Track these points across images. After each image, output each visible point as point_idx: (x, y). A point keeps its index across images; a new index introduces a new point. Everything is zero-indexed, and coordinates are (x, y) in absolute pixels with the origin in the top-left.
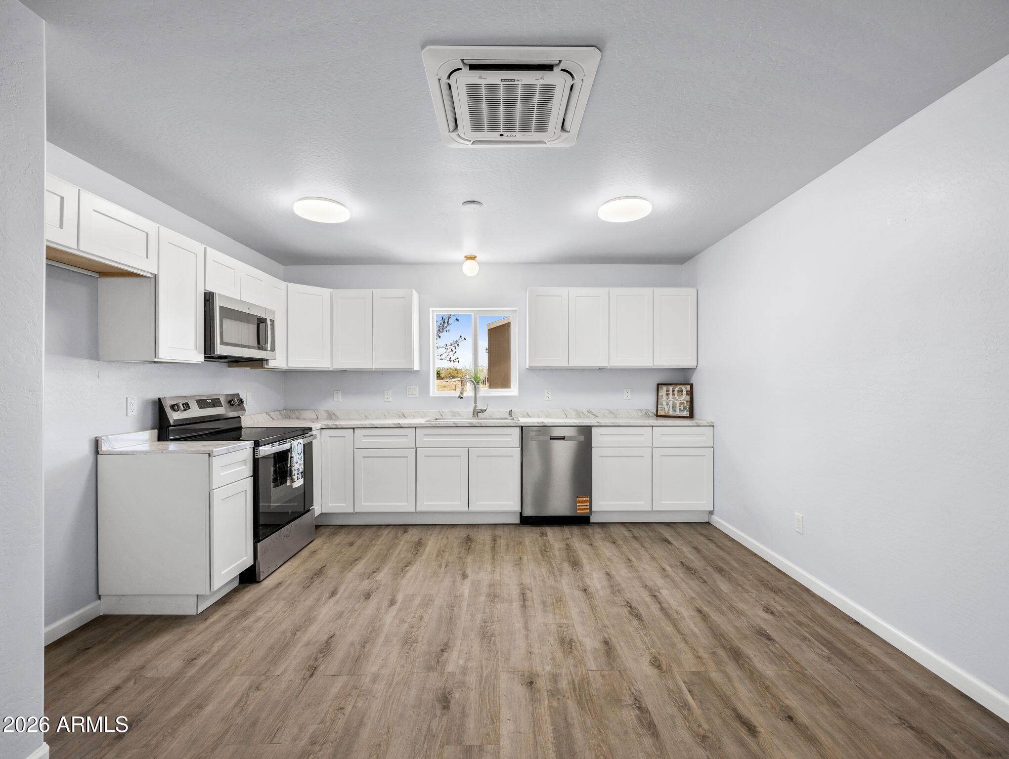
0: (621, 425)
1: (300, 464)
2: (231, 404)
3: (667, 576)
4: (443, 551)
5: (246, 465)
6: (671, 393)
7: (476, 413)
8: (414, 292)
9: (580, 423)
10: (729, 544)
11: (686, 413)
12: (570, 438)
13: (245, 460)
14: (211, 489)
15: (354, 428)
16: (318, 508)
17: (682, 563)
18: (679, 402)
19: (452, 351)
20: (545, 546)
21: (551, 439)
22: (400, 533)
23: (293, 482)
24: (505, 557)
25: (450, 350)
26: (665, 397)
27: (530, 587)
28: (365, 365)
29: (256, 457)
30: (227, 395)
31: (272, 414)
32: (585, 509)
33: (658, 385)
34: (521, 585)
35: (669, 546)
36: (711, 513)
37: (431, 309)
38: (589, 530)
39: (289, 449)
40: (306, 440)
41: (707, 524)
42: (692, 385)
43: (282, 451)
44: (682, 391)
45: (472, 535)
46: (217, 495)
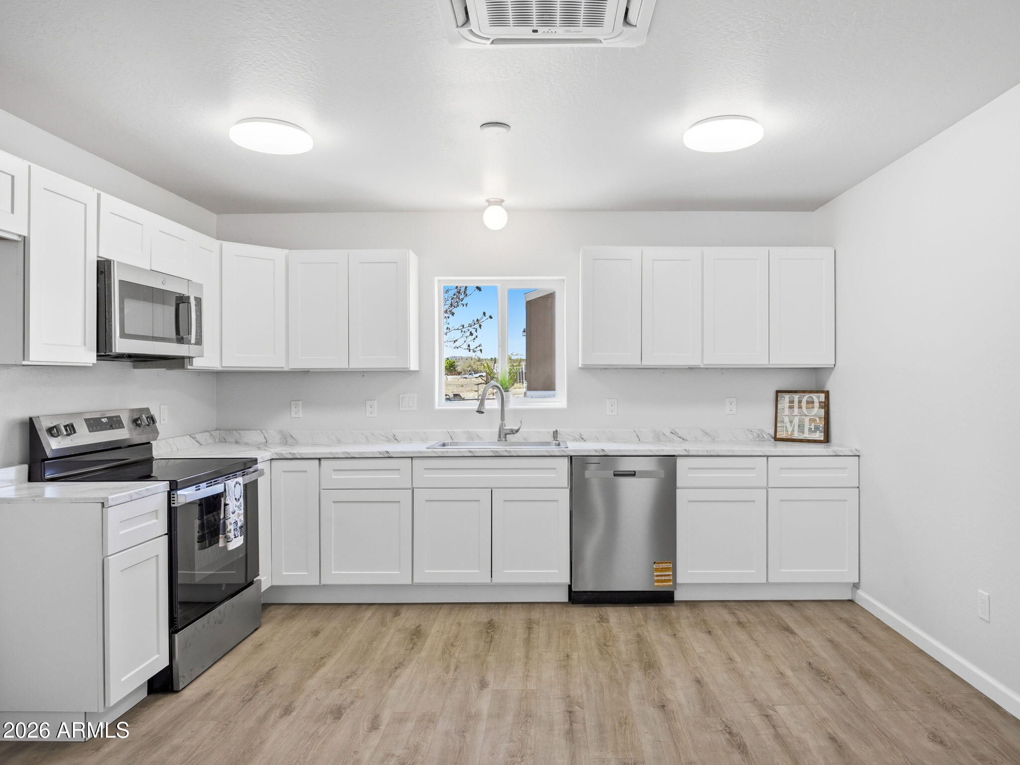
0: (720, 454)
1: (239, 515)
2: (136, 424)
3: (786, 684)
4: (452, 645)
5: (157, 518)
6: (796, 404)
7: (504, 435)
8: (411, 252)
9: (658, 451)
10: (881, 634)
11: (819, 436)
12: (646, 474)
13: (157, 511)
14: (104, 555)
15: (319, 459)
16: (265, 579)
17: (810, 664)
18: (808, 418)
19: (471, 334)
20: (605, 637)
21: (615, 475)
22: (389, 615)
23: (227, 542)
24: (544, 653)
25: (468, 333)
26: (787, 411)
27: (580, 701)
28: (339, 363)
29: (172, 505)
30: (132, 411)
31: (198, 436)
32: (665, 581)
33: (778, 392)
34: (568, 699)
35: (792, 639)
36: (856, 586)
37: (436, 279)
38: (671, 611)
39: (222, 493)
40: (249, 478)
41: (850, 603)
42: (827, 394)
43: (212, 496)
44: (813, 402)
45: (495, 618)
46: (114, 565)
